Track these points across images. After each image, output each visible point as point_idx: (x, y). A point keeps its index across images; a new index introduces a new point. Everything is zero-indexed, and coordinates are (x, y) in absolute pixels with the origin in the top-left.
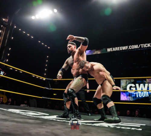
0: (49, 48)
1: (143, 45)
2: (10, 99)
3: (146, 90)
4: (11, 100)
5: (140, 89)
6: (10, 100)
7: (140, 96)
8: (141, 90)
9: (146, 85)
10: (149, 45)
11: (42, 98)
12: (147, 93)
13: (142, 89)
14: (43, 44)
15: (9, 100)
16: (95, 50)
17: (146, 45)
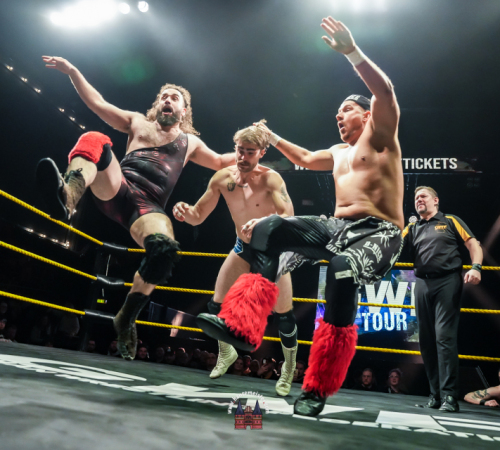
1: (410, 162)
3: (401, 304)
5: (379, 300)
7: (378, 326)
8: (381, 303)
9: (402, 287)
10: (427, 163)
11: (83, 313)
12: (401, 317)
13: (385, 301)
14: (73, 119)
17: (420, 163)
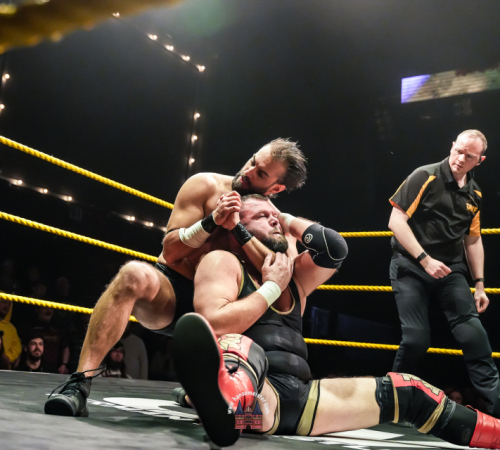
0: (201, 68)
2: (39, 341)
4: (46, 343)
6: (38, 344)
14: (170, 48)
15: (33, 347)
16: (452, 73)
